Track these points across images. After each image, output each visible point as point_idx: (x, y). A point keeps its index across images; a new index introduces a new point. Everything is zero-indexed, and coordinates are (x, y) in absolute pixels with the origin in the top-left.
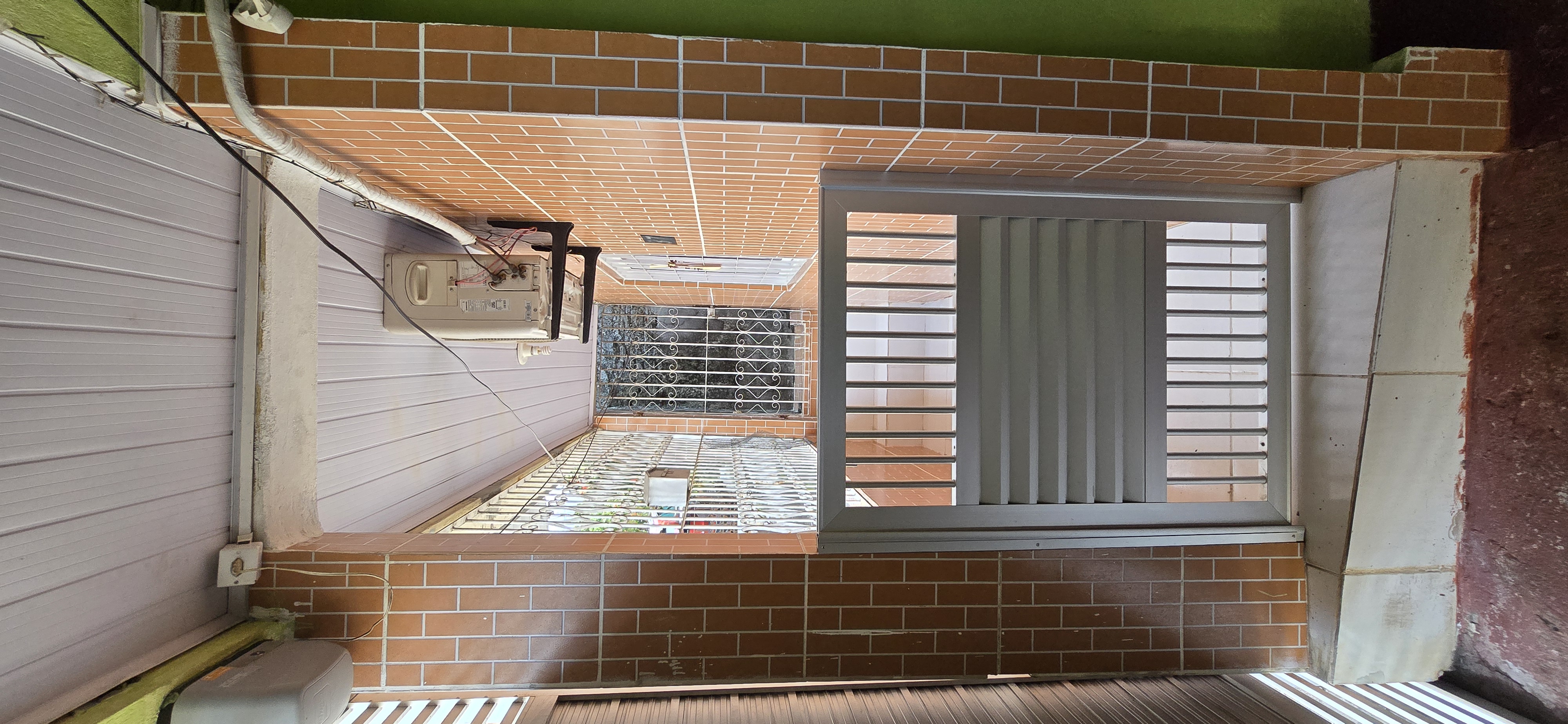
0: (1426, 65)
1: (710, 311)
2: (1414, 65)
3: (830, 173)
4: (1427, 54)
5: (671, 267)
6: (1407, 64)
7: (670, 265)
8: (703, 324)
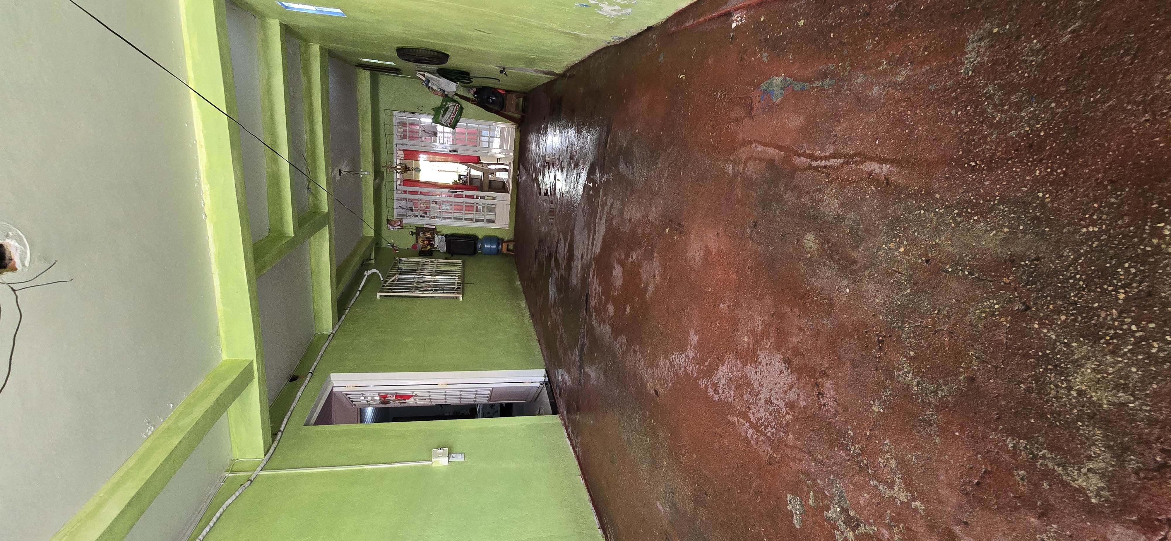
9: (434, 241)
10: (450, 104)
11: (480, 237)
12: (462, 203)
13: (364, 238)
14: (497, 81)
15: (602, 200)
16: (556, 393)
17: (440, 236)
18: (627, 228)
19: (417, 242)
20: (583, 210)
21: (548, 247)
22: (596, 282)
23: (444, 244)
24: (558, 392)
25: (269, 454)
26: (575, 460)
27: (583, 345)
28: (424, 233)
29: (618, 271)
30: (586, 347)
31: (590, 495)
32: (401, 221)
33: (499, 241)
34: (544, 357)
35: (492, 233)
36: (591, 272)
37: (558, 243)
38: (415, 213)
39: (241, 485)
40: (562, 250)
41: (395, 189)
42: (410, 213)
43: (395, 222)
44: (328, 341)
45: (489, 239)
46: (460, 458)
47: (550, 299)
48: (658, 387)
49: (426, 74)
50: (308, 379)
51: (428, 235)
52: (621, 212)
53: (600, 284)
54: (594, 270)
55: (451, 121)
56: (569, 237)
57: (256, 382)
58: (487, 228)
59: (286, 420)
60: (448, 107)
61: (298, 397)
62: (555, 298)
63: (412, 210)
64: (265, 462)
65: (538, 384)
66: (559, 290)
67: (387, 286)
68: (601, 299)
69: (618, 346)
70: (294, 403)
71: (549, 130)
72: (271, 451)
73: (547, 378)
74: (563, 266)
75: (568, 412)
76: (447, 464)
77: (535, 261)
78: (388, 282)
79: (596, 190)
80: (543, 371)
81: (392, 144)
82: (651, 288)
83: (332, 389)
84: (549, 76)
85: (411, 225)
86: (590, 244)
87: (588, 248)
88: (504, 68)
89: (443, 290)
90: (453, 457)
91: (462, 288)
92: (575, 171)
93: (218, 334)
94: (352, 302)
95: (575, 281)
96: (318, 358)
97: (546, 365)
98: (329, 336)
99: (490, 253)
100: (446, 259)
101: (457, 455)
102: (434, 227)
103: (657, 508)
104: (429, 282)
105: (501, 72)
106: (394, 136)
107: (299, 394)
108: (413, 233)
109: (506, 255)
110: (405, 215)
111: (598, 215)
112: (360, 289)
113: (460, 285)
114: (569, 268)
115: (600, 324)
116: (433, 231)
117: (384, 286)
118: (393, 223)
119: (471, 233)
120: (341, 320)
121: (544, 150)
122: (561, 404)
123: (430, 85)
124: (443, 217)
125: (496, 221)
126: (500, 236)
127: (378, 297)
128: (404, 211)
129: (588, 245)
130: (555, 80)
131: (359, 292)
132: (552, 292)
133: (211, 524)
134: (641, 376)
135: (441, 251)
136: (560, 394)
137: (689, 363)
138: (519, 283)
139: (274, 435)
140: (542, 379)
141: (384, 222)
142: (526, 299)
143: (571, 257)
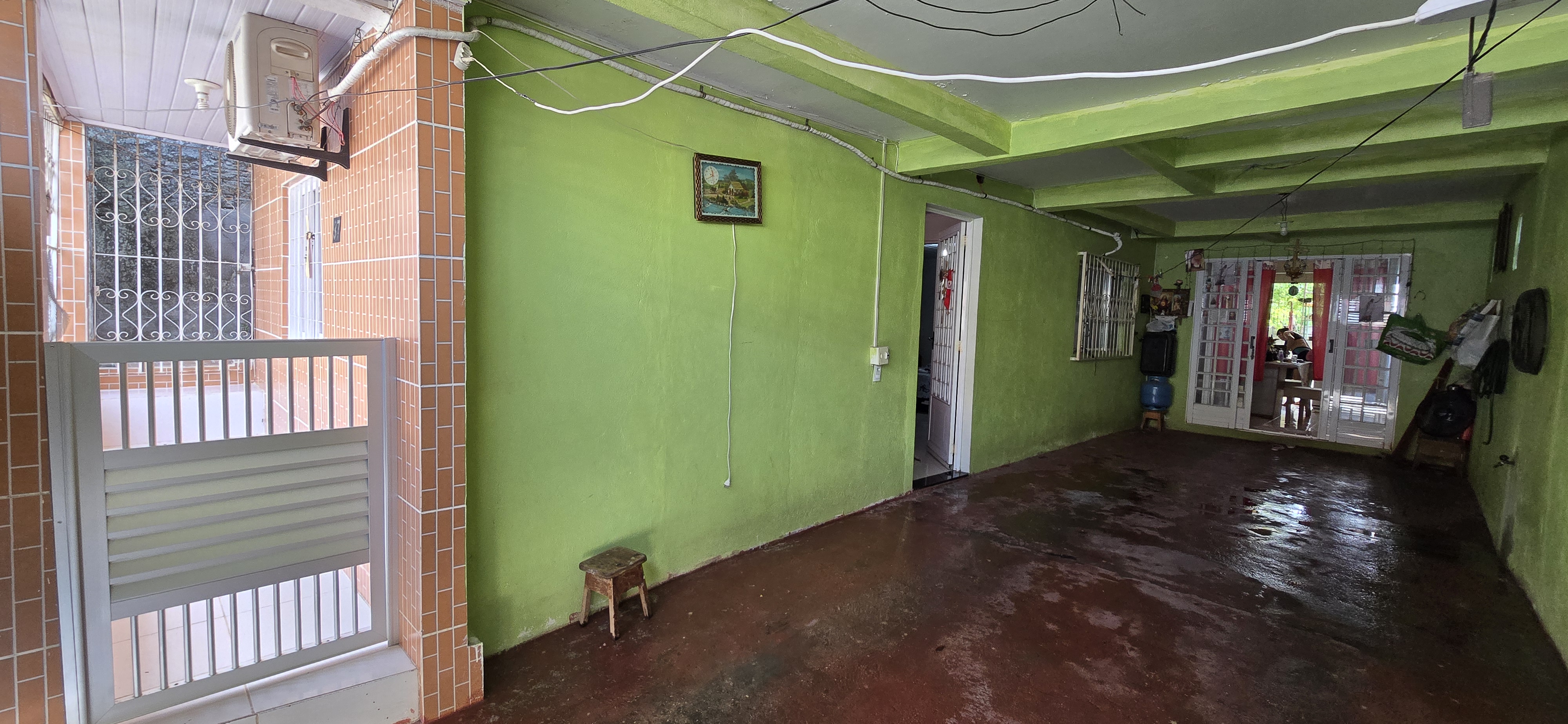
0: (473, 657)
1: (248, 266)
2: (473, 650)
3: (394, 344)
4: (479, 655)
5: (308, 234)
6: (473, 646)
7: (310, 234)
8: (229, 257)
9: (1165, 315)
10: (1432, 344)
11: (1172, 380)
12: (1232, 356)
13: (1172, 225)
14: (1486, 440)
15: (1230, 612)
16: (937, 488)
17: (1173, 323)
18: (1181, 651)
19: (1164, 291)
20: (1213, 572)
21: (1150, 496)
22: (1094, 578)
23: (1160, 328)
24: (940, 491)
25: (900, 177)
26: (860, 509)
27: (1002, 541)
28: (1178, 301)
29: (1111, 620)
30: (999, 545)
31: (822, 525)
32: (1200, 268)
33: (1164, 407)
34: (986, 472)
35: (1177, 397)
36: (1110, 573)
37: (1157, 516)
38: (1215, 288)
39: (873, 159)
40: (1145, 524)
41: (1257, 258)
42: (1214, 280)
43: (1198, 261)
44: (1023, 206)
45: (1168, 395)
46: (876, 377)
47: (1069, 492)
48: (948, 652)
49: (1495, 318)
50: (979, 195)
51: (1176, 307)
52: (1207, 645)
53: (1090, 584)
54: (1112, 578)
55: (1393, 344)
56: (1168, 539)
57: (985, 158)
58: (1185, 393)
59: (935, 184)
60: (1424, 341)
61: (958, 189)
62: (1069, 501)
63: (1219, 283)
64: (893, 174)
65: (950, 463)
66: (1083, 510)
67: (1096, 261)
68: (1068, 582)
69: (1001, 599)
70: (952, 187)
71: (1376, 521)
72: (903, 178)
73: (958, 476)
74: (1120, 522)
75: (915, 504)
76: (872, 363)
77: (1128, 469)
78: (1101, 262)
79: (1250, 604)
80: (966, 470)
81: (1343, 253)
82: (1082, 671)
83: (963, 221)
84: (1500, 538)
85: (1193, 282)
86: (1154, 578)
87: (1146, 571)
88: (1513, 463)
89: (1087, 336)
90: (878, 369)
91: (1090, 358)
92: (1287, 567)
93: (1042, 116)
94: (1074, 223)
95: (1097, 540)
96: (1002, 200)
97: (975, 475)
98: (1030, 206)
99: (1143, 394)
100: (1136, 333)
101: (880, 373)
102: (1189, 314)
103: (812, 619)
104: (1100, 315)
105: (1504, 458)
106: (1360, 256)
107: (962, 190)
108: (1178, 285)
109: (1140, 416)
110: (1210, 274)
111: (1204, 601)
112: (1093, 229)
113: (1093, 357)
114: (1116, 532)
115: (1029, 574)
116: (1183, 313)
117: (1096, 257)
118: (1198, 257)
119: (1179, 365)
120: (1050, 215)
121: (1334, 507)
122: (924, 495)
123: (1471, 321)
124: (1206, 328)
125: (1198, 405)
126: (1171, 409)
127: (1081, 253)
128: (1218, 272)
129: (1154, 574)
130: (1493, 551)
131: (1088, 228)
132: (1079, 497)
133: (841, 143)
134: (961, 629)
135: (1147, 325)
136: (936, 494)
137: (978, 710)
138: (1094, 437)
139: (920, 177)
140: (956, 468)
141: (1199, 246)
142: (1069, 448)
143: (1134, 538)
